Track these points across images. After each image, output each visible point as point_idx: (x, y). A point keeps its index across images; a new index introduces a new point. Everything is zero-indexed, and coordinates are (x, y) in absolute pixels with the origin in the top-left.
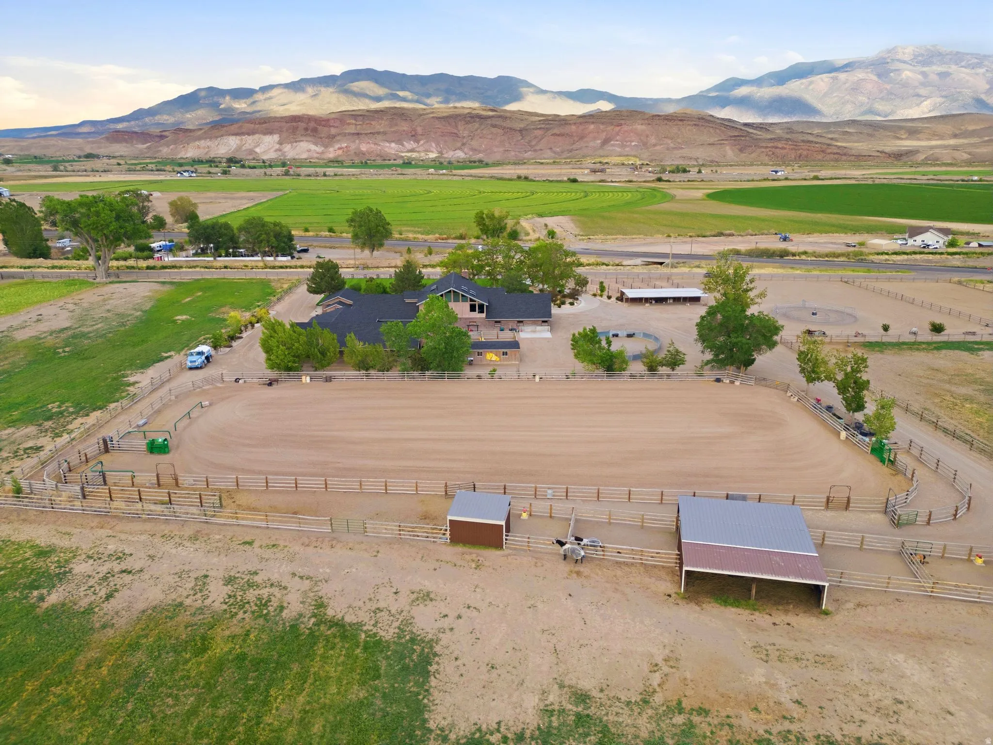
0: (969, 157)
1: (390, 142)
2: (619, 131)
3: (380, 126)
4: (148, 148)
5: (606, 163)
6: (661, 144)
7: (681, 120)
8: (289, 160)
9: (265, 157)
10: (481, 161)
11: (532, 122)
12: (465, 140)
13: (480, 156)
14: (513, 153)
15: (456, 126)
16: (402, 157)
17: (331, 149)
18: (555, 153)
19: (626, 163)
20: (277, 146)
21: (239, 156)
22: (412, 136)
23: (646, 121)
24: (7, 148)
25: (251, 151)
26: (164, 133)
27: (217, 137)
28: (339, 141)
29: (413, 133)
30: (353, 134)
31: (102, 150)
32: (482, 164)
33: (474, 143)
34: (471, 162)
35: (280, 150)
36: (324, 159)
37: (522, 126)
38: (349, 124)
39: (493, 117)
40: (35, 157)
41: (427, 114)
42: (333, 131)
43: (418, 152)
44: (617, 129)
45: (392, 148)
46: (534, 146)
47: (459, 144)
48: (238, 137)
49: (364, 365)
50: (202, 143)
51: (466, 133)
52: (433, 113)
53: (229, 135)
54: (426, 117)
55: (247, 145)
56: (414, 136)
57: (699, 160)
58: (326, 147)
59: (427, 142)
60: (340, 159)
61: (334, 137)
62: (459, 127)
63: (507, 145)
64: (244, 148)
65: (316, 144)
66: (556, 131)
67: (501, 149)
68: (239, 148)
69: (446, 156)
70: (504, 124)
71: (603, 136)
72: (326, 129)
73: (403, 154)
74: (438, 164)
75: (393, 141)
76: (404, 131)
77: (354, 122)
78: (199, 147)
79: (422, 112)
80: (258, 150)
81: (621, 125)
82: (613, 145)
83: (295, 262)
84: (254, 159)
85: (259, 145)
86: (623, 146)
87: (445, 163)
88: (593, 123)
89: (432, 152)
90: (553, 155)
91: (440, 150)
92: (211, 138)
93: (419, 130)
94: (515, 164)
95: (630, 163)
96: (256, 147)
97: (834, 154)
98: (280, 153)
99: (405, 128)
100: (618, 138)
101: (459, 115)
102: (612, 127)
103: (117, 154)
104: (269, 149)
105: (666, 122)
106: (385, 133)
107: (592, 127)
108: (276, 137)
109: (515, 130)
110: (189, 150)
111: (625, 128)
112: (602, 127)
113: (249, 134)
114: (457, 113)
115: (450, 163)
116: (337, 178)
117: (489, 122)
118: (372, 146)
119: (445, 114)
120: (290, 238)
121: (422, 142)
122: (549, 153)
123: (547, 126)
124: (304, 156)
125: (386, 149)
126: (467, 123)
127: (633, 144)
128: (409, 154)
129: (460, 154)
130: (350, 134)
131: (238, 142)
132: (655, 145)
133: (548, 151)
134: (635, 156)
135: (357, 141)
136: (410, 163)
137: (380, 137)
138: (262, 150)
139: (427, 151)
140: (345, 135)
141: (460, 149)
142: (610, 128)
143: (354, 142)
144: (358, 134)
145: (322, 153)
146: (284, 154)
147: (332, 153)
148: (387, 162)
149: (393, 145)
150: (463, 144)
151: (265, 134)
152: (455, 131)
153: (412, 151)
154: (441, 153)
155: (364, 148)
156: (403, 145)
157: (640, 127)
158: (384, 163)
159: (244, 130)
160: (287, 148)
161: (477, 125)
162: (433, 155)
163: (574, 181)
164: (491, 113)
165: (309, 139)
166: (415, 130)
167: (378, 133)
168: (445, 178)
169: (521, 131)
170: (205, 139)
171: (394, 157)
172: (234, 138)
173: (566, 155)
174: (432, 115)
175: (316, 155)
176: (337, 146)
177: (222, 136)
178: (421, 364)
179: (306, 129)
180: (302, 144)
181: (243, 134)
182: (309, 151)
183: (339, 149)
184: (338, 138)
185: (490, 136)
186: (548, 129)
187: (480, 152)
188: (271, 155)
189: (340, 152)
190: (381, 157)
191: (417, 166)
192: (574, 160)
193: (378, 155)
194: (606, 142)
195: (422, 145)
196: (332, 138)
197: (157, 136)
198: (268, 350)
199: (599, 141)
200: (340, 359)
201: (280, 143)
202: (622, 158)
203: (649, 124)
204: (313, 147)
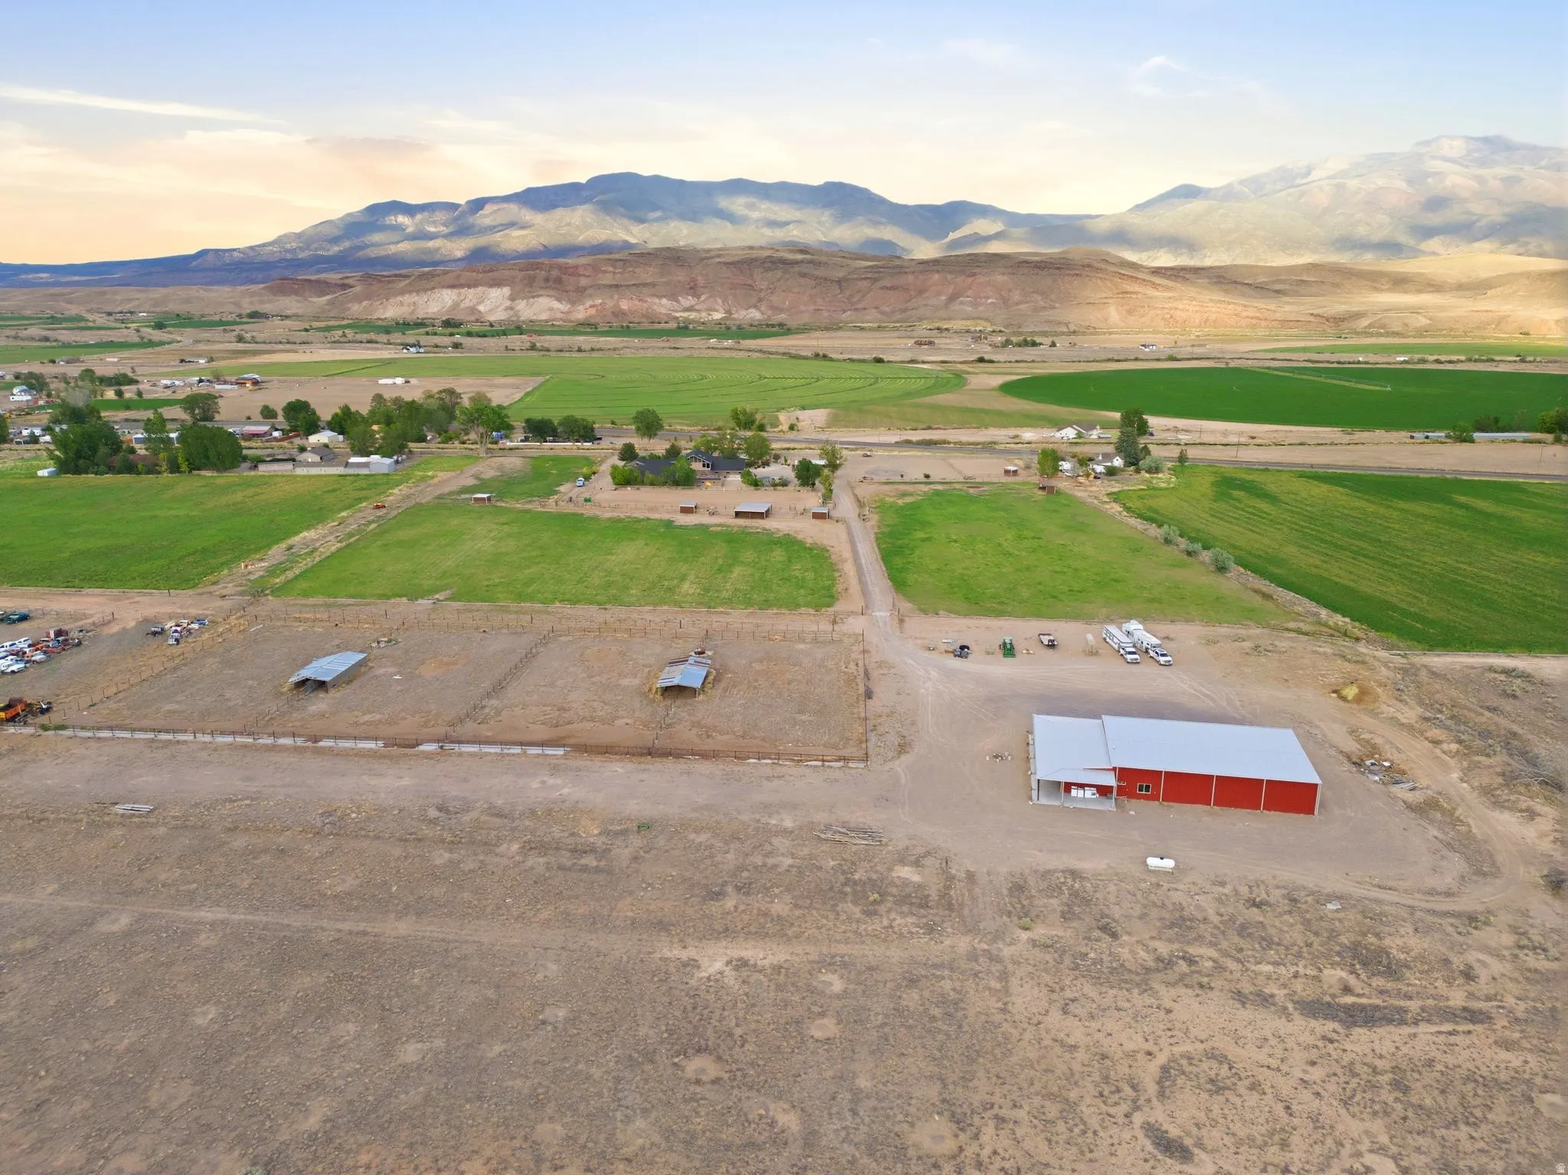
0: (1428, 322)
1: (660, 297)
2: (972, 283)
3: (647, 274)
4: (331, 303)
5: (947, 329)
6: (1027, 302)
7: (1058, 268)
8: (524, 322)
9: (492, 318)
10: (781, 325)
11: (856, 269)
12: (762, 295)
13: (782, 317)
14: (826, 314)
15: (752, 275)
16: (677, 318)
17: (581, 308)
18: (882, 313)
19: (973, 329)
20: (508, 303)
21: (459, 316)
22: (691, 288)
23: (1010, 270)
24: (136, 303)
25: (473, 310)
26: (346, 281)
27: (426, 290)
28: (591, 296)
29: (692, 284)
30: (611, 286)
31: (267, 305)
32: (784, 330)
33: (775, 299)
34: (768, 326)
35: (511, 308)
36: (571, 321)
37: (841, 274)
38: (605, 272)
39: (802, 262)
40: (178, 315)
41: (712, 258)
42: (583, 282)
43: (698, 311)
44: (970, 280)
45: (663, 306)
46: (855, 303)
47: (754, 300)
48: (456, 291)
49: (652, 484)
50: (408, 299)
51: (764, 285)
52: (719, 256)
53: (443, 287)
54: (709, 261)
55: (467, 301)
56: (693, 289)
57: (1071, 326)
58: (573, 303)
59: (710, 297)
60: (592, 321)
61: (585, 289)
62: (755, 276)
63: (820, 301)
64: (462, 305)
65: (559, 300)
66: (887, 282)
67: (812, 308)
68: (455, 306)
69: (735, 316)
70: (816, 273)
71: (950, 290)
72: (572, 279)
73: (678, 315)
74: (724, 330)
75: (665, 296)
76: (679, 282)
77: (611, 269)
78: (402, 304)
79: (704, 255)
80: (481, 308)
81: (973, 275)
82: (962, 303)
83: (596, 446)
84: (477, 321)
85: (483, 301)
86: (975, 305)
87: (734, 328)
88: (938, 272)
89: (717, 311)
90: (879, 316)
91: (727, 308)
92: (418, 292)
93: (701, 280)
94: (827, 329)
95: (978, 329)
96: (478, 304)
97: (1252, 318)
98: (511, 313)
99: (681, 278)
100: (970, 293)
101: (755, 260)
102: (963, 277)
103: (289, 312)
104: (498, 307)
105: (1036, 270)
106: (653, 285)
107: (936, 276)
108: (506, 291)
109: (832, 281)
110: (390, 307)
111: (981, 279)
112: (949, 277)
113: (469, 286)
114: (753, 256)
115: (739, 327)
116: (595, 354)
117: (797, 269)
118: (637, 302)
119: (736, 259)
120: (592, 430)
121: (703, 297)
122: (873, 314)
123: (876, 275)
124: (544, 317)
125: (655, 307)
126: (767, 270)
127: (990, 301)
128: (685, 315)
129: (755, 315)
130: (605, 286)
131: (455, 297)
132: (1017, 304)
133: (874, 311)
134: (987, 320)
135: (616, 296)
136: (686, 328)
137: (645, 290)
138: (488, 308)
139: (710, 310)
140: (599, 287)
141: (755, 307)
142: (960, 279)
143: (612, 297)
144: (617, 286)
145: (569, 312)
146: (516, 315)
147: (581, 313)
148: (657, 326)
149: (664, 301)
150: (760, 300)
151: (491, 286)
152: (749, 282)
153: (690, 309)
154: (729, 312)
155: (624, 305)
156: (678, 301)
157: (1000, 278)
158: (653, 329)
159: (462, 281)
160: (521, 305)
161: (779, 274)
162: (718, 316)
163: (879, 361)
164: (799, 257)
165: (552, 293)
166: (694, 280)
167: (645, 285)
168: (727, 354)
169: (839, 282)
170: (410, 292)
171: (665, 318)
172: (449, 291)
173: (898, 316)
174: (718, 260)
175: (559, 315)
176: (589, 303)
177: (434, 288)
178: (676, 483)
179: (547, 280)
180: (540, 300)
181: (461, 286)
182: (551, 309)
183: (591, 307)
184: (589, 291)
185: (796, 290)
186: (876, 280)
187: (781, 311)
188: (499, 316)
189: (592, 311)
190: (648, 318)
191: (696, 333)
192: (905, 325)
193: (644, 316)
194: (952, 298)
195: (703, 302)
196: (581, 291)
197: (336, 285)
198: (614, 478)
199: (944, 298)
200: (643, 483)
201: (512, 298)
202: (968, 323)
203: (1013, 274)
204: (556, 305)
